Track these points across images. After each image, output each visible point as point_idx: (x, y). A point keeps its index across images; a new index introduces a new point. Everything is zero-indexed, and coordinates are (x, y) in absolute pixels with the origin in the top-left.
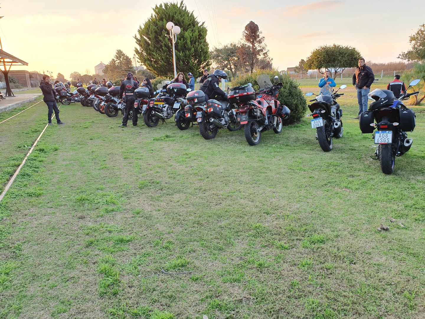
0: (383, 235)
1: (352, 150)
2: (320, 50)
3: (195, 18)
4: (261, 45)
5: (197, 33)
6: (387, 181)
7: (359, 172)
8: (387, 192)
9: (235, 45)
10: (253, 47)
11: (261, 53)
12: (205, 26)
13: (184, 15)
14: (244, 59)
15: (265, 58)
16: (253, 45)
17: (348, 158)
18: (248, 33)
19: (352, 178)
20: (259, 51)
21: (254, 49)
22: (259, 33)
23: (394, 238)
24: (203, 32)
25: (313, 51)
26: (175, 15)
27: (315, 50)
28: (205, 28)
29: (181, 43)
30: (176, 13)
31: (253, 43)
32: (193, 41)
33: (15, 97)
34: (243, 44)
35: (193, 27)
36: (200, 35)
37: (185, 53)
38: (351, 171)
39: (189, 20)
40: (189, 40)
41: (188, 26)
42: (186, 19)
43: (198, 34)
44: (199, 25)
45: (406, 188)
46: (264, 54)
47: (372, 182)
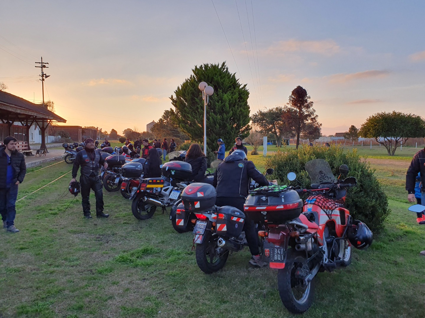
2: (378, 117)
3: (237, 79)
4: (309, 110)
5: (236, 96)
9: (281, 109)
10: (300, 111)
11: (308, 118)
12: (247, 89)
13: (224, 77)
14: (289, 123)
15: (313, 123)
16: (301, 110)
18: (295, 98)
20: (307, 116)
21: (301, 114)
22: (307, 98)
24: (244, 95)
25: (369, 118)
26: (215, 76)
27: (372, 117)
28: (246, 90)
29: (218, 106)
30: (216, 74)
31: (300, 108)
32: (232, 103)
34: (289, 109)
35: (233, 89)
36: (240, 98)
37: (223, 116)
39: (230, 82)
40: (228, 102)
41: (229, 88)
42: (227, 80)
43: (238, 97)
44: (241, 87)
46: (312, 119)
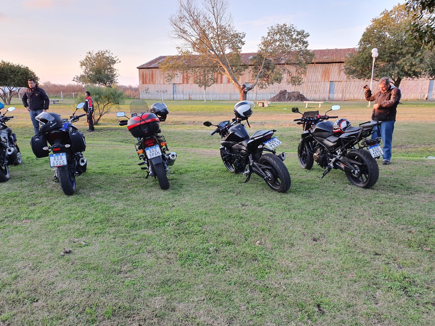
0: (66, 259)
1: (34, 175)
6: (69, 202)
7: (42, 198)
8: (70, 213)
17: (28, 186)
19: (33, 207)
23: (77, 259)
38: (32, 199)
45: (87, 205)
47: (55, 207)
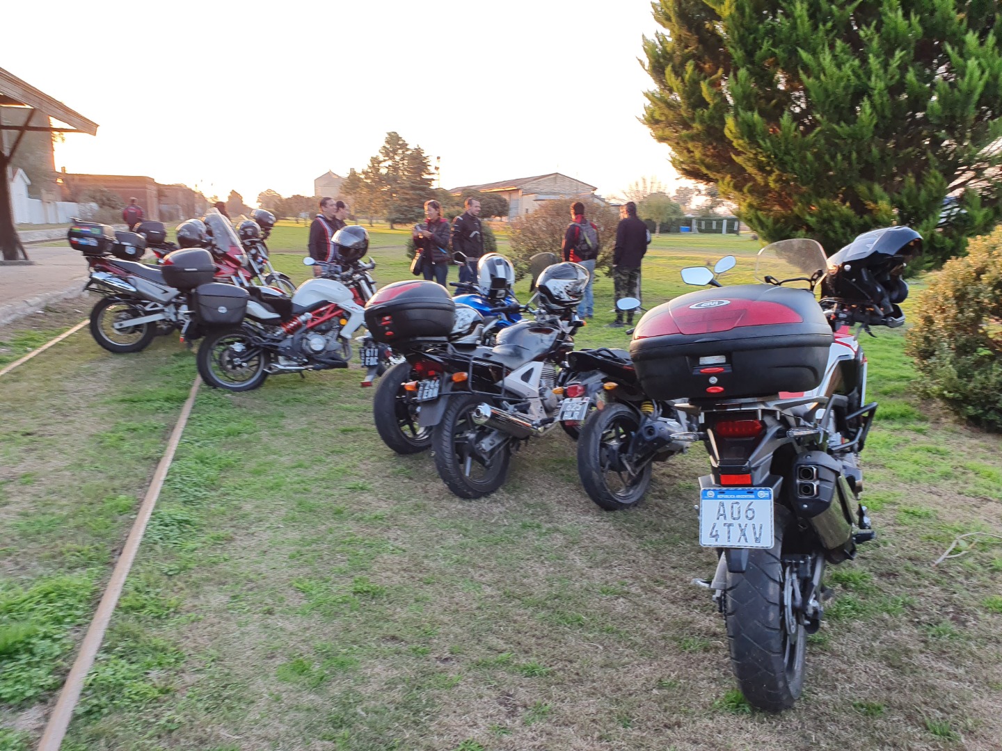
33: (31, 264)
